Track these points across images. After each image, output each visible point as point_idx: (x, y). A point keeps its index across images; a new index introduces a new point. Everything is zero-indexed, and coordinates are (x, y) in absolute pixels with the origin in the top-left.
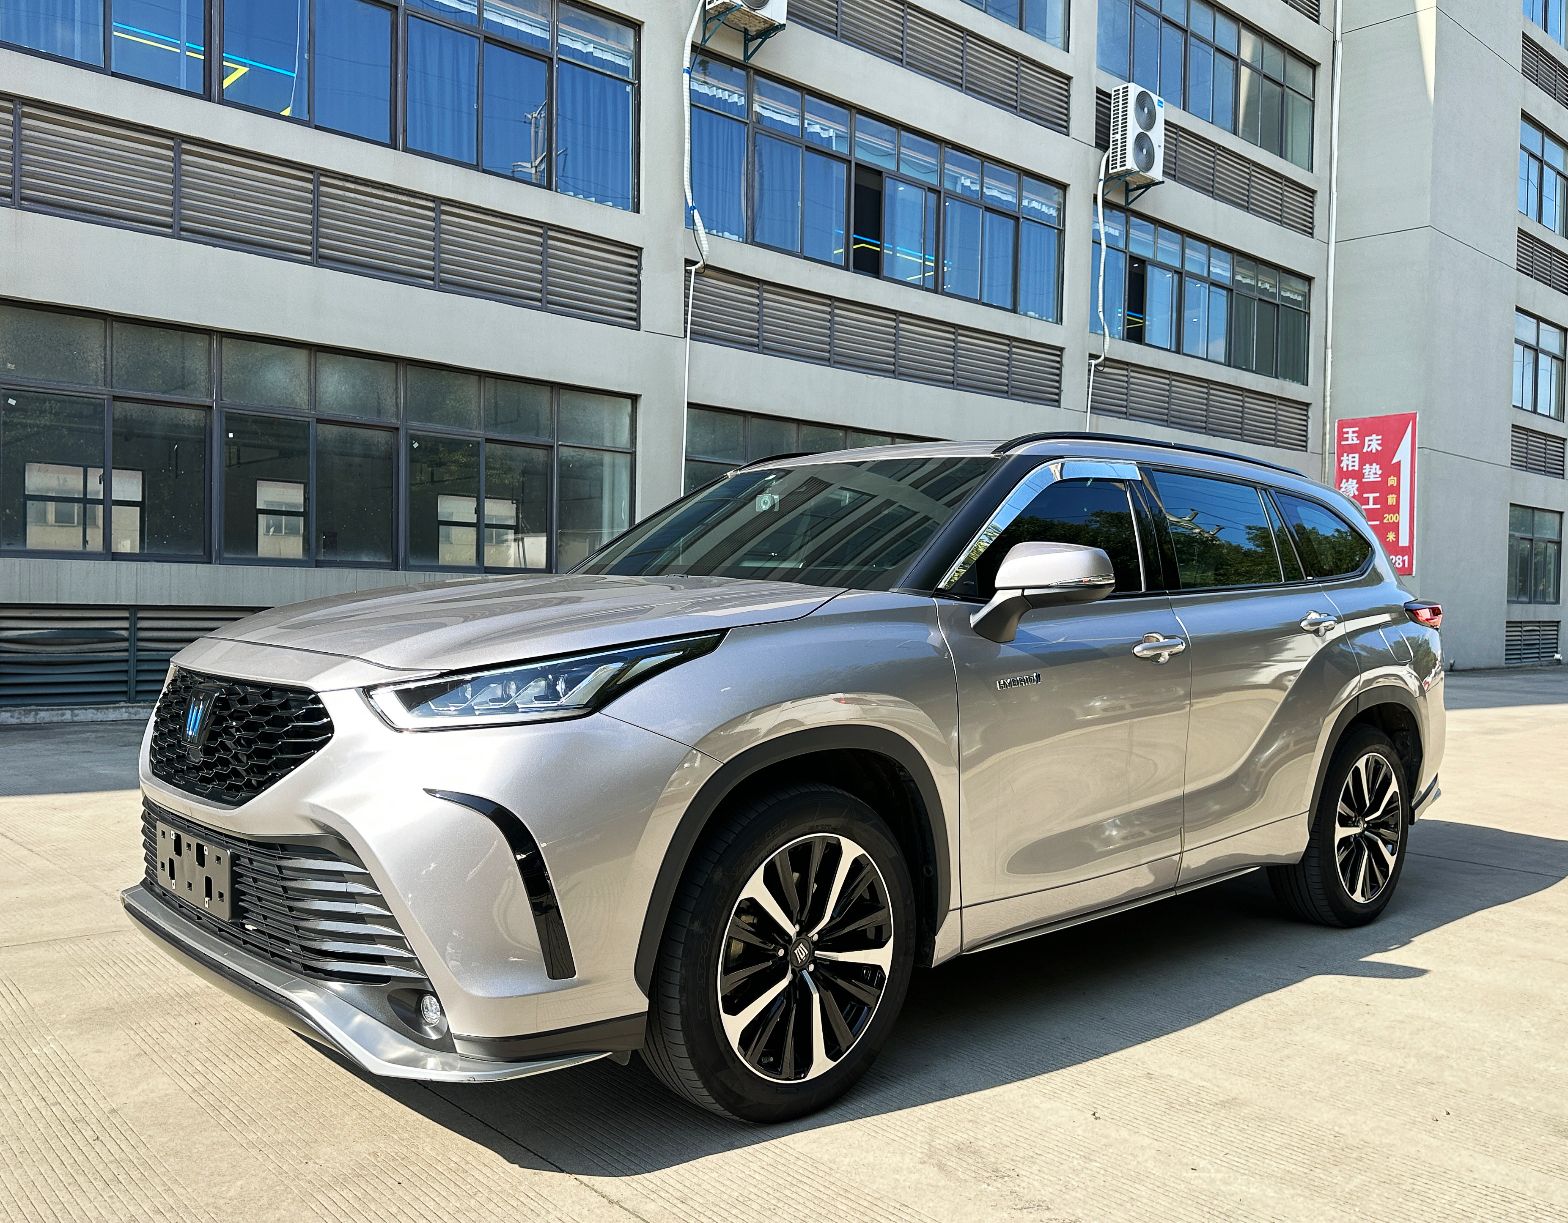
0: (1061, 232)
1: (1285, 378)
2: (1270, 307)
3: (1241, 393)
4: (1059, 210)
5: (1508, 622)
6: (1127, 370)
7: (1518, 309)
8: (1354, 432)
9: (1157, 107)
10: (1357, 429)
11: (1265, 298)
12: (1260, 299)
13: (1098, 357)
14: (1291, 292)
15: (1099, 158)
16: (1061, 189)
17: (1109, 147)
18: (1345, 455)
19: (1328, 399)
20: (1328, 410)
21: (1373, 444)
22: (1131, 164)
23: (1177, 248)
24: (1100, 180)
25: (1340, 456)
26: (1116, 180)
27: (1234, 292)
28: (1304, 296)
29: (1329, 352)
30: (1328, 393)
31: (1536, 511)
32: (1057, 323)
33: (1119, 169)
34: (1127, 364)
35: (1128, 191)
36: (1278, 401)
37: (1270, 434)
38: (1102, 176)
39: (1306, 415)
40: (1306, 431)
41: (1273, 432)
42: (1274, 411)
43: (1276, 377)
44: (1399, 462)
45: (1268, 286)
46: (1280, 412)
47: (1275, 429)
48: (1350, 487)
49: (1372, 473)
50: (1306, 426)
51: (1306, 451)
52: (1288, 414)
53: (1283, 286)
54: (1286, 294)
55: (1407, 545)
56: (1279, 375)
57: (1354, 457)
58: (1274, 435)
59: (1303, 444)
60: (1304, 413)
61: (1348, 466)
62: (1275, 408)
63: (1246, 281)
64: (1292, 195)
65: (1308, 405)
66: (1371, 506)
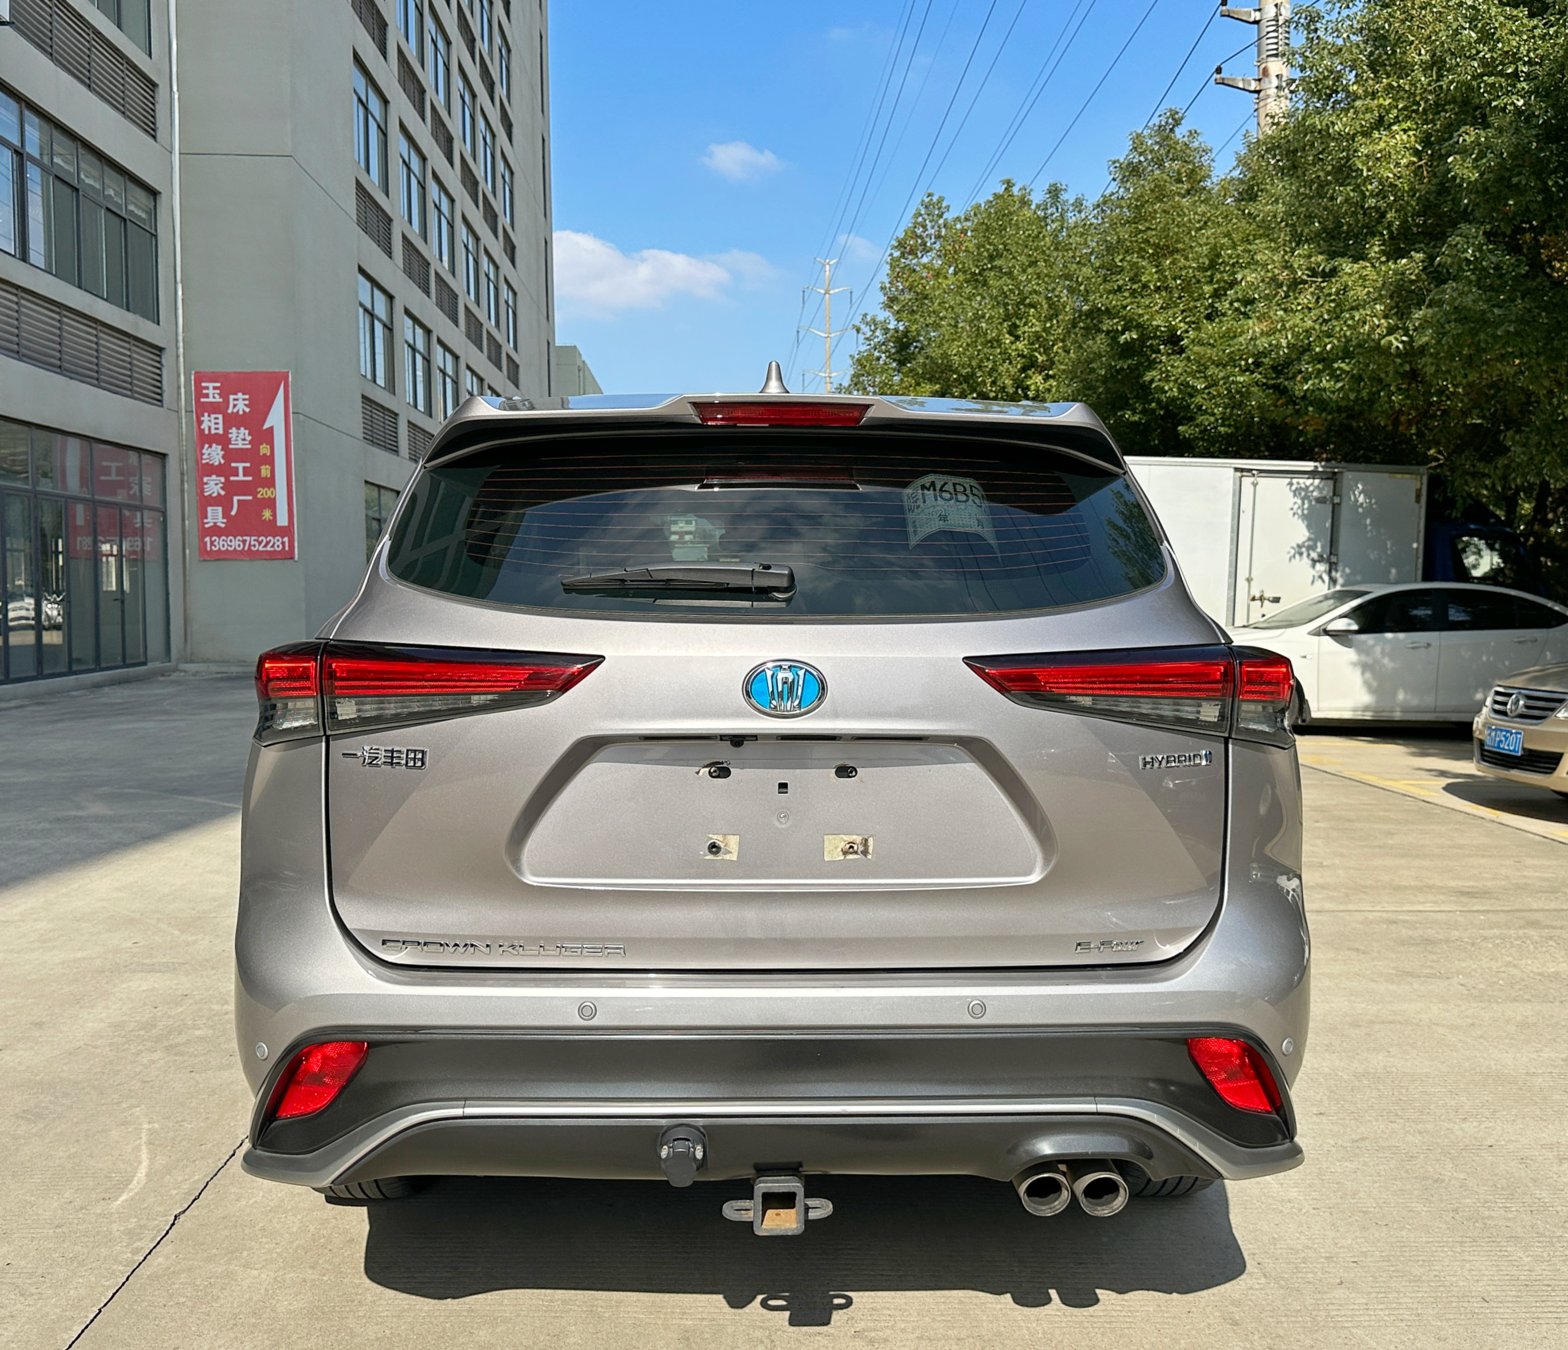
1: (135, 313)
2: (117, 220)
3: (92, 326)
7: (360, 270)
8: (215, 388)
10: (218, 385)
11: (112, 208)
12: (108, 209)
14: (136, 205)
18: (206, 414)
19: (181, 344)
21: (239, 404)
23: (15, 121)
25: (199, 415)
27: (81, 193)
29: (179, 288)
30: (180, 338)
31: (381, 490)
36: (132, 342)
37: (127, 383)
39: (159, 362)
40: (160, 382)
41: (129, 379)
42: (128, 353)
43: (128, 310)
44: (271, 428)
45: (112, 193)
46: (135, 356)
47: (130, 377)
48: (214, 454)
49: (240, 438)
50: (160, 375)
51: (162, 406)
52: (142, 358)
53: (129, 197)
54: (131, 207)
55: (286, 523)
56: (131, 307)
57: (216, 418)
58: (131, 383)
59: (158, 397)
60: (158, 359)
61: (210, 428)
62: (129, 350)
63: (88, 181)
64: (133, 85)
65: (161, 349)
66: (241, 477)
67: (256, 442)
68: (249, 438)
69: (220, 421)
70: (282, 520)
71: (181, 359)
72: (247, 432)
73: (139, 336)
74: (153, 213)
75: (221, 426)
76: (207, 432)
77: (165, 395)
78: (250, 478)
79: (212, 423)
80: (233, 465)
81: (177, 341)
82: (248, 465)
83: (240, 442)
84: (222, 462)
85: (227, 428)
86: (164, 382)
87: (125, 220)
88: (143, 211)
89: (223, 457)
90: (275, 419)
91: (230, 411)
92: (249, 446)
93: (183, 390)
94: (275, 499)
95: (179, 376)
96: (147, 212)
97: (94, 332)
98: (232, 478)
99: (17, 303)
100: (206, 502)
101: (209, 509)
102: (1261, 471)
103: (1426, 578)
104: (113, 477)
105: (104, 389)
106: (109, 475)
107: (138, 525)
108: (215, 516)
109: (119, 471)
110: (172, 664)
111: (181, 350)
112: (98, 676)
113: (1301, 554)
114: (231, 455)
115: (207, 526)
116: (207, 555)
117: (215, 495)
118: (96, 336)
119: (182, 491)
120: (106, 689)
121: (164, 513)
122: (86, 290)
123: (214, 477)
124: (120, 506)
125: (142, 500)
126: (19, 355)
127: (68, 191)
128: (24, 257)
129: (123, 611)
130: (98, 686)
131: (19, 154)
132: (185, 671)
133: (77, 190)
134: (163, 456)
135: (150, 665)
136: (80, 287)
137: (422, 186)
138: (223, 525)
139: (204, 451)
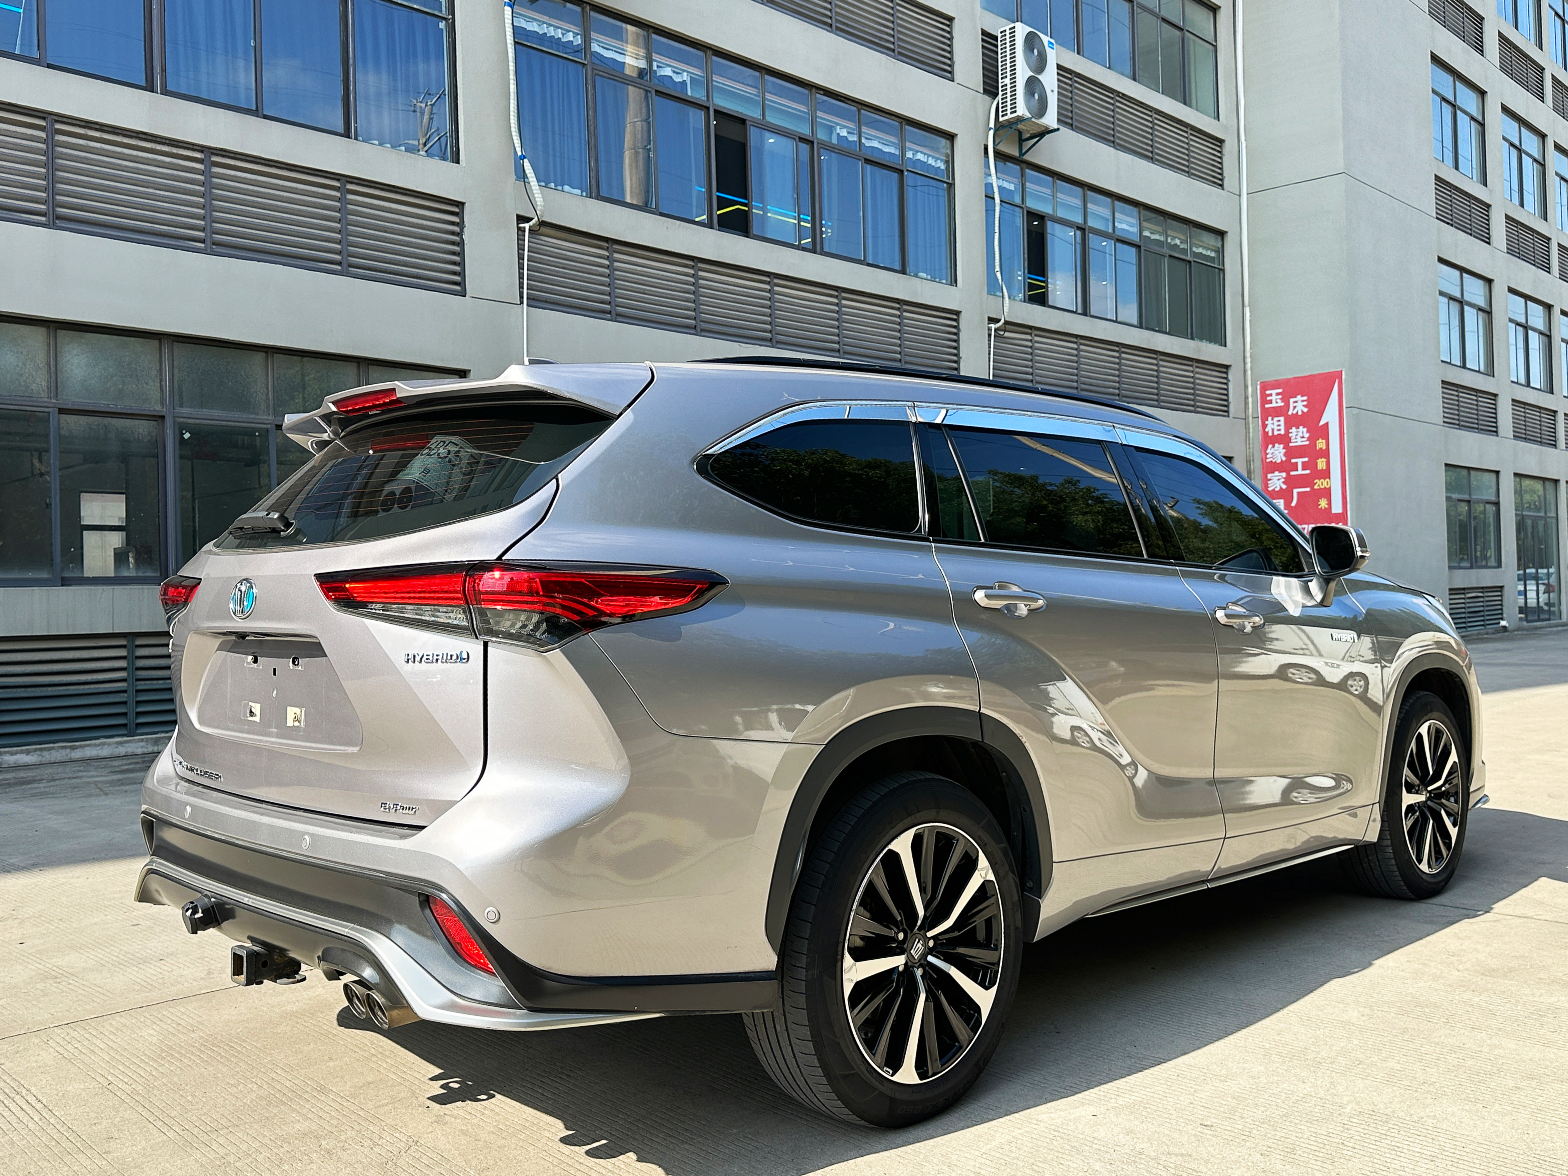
0: (951, 186)
1: (1201, 339)
2: (1183, 264)
3: (1155, 356)
4: (947, 162)
5: (1450, 590)
6: (1031, 334)
7: (1441, 260)
8: (1278, 394)
9: (1048, 49)
10: (1280, 391)
11: (1176, 255)
12: (1170, 256)
13: (998, 321)
14: (1204, 248)
15: (987, 107)
16: (947, 139)
17: (998, 94)
18: (1270, 418)
19: (1248, 360)
20: (1249, 373)
21: (1299, 405)
22: (1022, 110)
23: (1077, 202)
24: (991, 129)
25: (1264, 420)
26: (1008, 128)
27: (1142, 248)
28: (1217, 251)
29: (1247, 310)
30: (1248, 354)
31: (1472, 472)
32: (951, 285)
33: (1010, 116)
34: (1031, 327)
35: (1021, 141)
36: (1196, 364)
37: (1188, 400)
38: (992, 125)
39: (1225, 379)
40: (1227, 396)
41: (1191, 397)
42: (1191, 375)
43: (1192, 338)
44: (1327, 424)
45: (1178, 242)
46: (1198, 376)
47: (1193, 394)
48: (1277, 453)
49: (1299, 436)
50: (1226, 390)
51: (1228, 416)
52: (1218, 379)
53: (1194, 241)
54: (1198, 250)
55: (1340, 511)
56: (1196, 336)
57: (1279, 421)
58: (1193, 400)
59: (1225, 409)
60: (1224, 375)
61: (1273, 430)
62: (1192, 372)
63: (1154, 237)
64: (1198, 145)
65: (1229, 367)
66: (1300, 472)
67: (1313, 439)
68: (1307, 435)
69: (1282, 423)
70: (1336, 507)
72: (1305, 430)
73: (1215, 361)
74: (1221, 251)
75: (1282, 427)
76: (1270, 434)
77: (1229, 406)
78: (1308, 472)
79: (1275, 426)
80: (1293, 461)
81: (1244, 358)
82: (1306, 459)
83: (1299, 440)
84: (1284, 459)
85: (1288, 427)
86: (1230, 395)
87: (1190, 262)
89: (1285, 455)
90: (1330, 415)
91: (1290, 413)
92: (1307, 443)
93: (1250, 400)
94: (1330, 488)
95: (1246, 387)
96: (1213, 252)
98: (1292, 473)
114: (1292, 452)
117: (1277, 489)
123: (1277, 473)
139: (1267, 452)
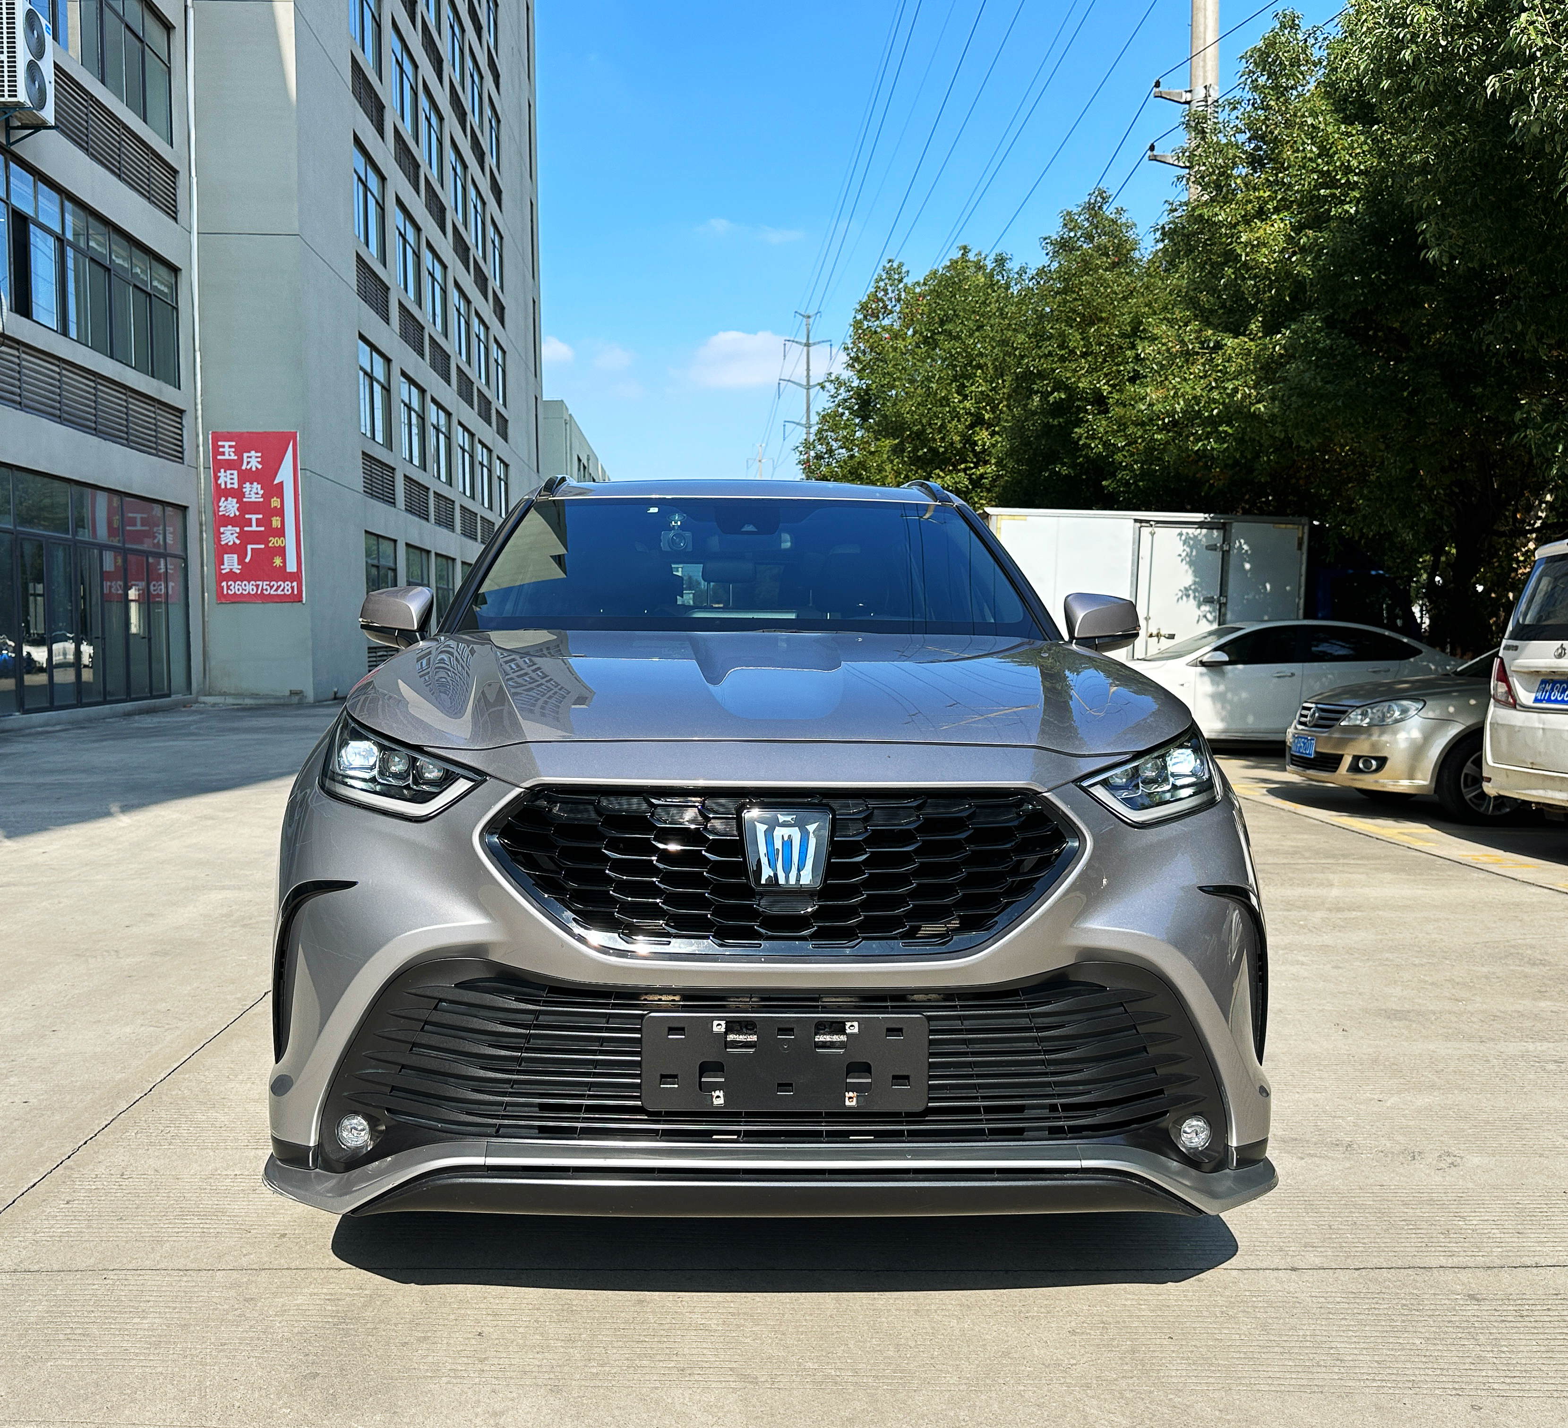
1: (159, 379)
2: (143, 295)
3: (125, 392)
5: (369, 648)
7: (362, 337)
8: (230, 447)
10: (233, 443)
11: (139, 285)
12: (134, 285)
14: (160, 284)
18: (222, 470)
19: (199, 407)
21: (253, 461)
23: (56, 210)
25: (216, 473)
28: (171, 289)
29: (198, 354)
30: (199, 401)
31: (380, 540)
36: (156, 404)
37: (151, 441)
39: (181, 423)
40: (181, 441)
41: (154, 439)
42: (153, 415)
43: (153, 376)
44: (282, 483)
45: (139, 271)
46: (159, 418)
47: (155, 437)
48: (230, 507)
49: (253, 492)
50: (181, 435)
51: (183, 463)
52: (166, 420)
53: (153, 274)
54: (155, 283)
55: (295, 570)
56: (155, 374)
57: (232, 474)
58: (155, 443)
59: (180, 455)
60: (179, 420)
61: (226, 483)
62: (154, 413)
63: (119, 261)
64: (157, 171)
65: (182, 412)
66: (254, 528)
67: (267, 497)
68: (261, 492)
69: (235, 476)
70: (292, 567)
71: (200, 420)
72: (259, 486)
73: (163, 400)
74: (174, 288)
75: (236, 481)
76: (223, 486)
77: (186, 453)
78: (262, 529)
79: (230, 479)
80: (247, 516)
81: (196, 404)
82: (260, 516)
83: (253, 496)
84: (237, 513)
85: (241, 482)
86: (185, 441)
87: (150, 295)
88: (166, 286)
89: (238, 509)
90: (285, 474)
91: (244, 468)
92: (262, 500)
93: (201, 448)
94: (285, 547)
95: (197, 435)
96: (168, 287)
97: (124, 397)
98: (246, 529)
99: (59, 374)
100: (222, 550)
101: (226, 556)
102: (1158, 522)
103: (1306, 617)
104: (139, 527)
105: (132, 448)
106: (135, 525)
107: (162, 571)
108: (231, 563)
109: (144, 522)
110: (194, 696)
111: (200, 412)
112: (129, 706)
113: (1188, 596)
114: (246, 507)
115: (224, 572)
116: (223, 598)
117: (230, 544)
118: (126, 401)
119: (201, 540)
120: (137, 717)
121: (185, 560)
122: (117, 360)
123: (230, 527)
124: (147, 554)
125: (165, 549)
126: (61, 419)
127: (102, 271)
128: (65, 332)
129: (150, 648)
130: (128, 714)
131: (60, 240)
132: (204, 703)
133: (109, 270)
134: (184, 509)
135: (173, 697)
136: (112, 357)
137: (417, 255)
138: (238, 571)
139: (220, 504)
